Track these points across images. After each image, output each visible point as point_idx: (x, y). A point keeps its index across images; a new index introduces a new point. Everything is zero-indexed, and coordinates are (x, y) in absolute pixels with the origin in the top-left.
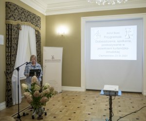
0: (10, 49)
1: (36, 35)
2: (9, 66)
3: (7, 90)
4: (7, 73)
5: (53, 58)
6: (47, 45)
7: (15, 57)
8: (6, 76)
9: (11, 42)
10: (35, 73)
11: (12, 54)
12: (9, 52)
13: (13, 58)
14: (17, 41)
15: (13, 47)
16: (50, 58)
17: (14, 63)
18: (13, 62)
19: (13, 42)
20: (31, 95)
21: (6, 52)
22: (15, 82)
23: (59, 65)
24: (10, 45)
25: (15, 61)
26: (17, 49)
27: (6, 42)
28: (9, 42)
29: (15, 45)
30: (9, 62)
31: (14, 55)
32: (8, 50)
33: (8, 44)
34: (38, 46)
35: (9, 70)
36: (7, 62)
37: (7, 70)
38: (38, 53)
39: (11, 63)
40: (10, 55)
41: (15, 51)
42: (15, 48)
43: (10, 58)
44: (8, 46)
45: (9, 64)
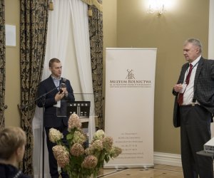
0: (28, 55)
1: (90, 19)
2: (27, 94)
8: (21, 115)
9: (31, 40)
11: (34, 66)
12: (27, 63)
13: (35, 76)
14: (45, 38)
15: (36, 51)
16: (123, 76)
18: (34, 85)
19: (35, 40)
20: (66, 153)
21: (22, 63)
24: (28, 45)
26: (43, 55)
27: (21, 40)
28: (26, 40)
29: (40, 47)
30: (27, 85)
31: (38, 68)
32: (26, 57)
33: (26, 44)
34: (94, 46)
35: (26, 102)
36: (23, 85)
37: (22, 101)
38: (95, 64)
39: (30, 87)
40: (30, 69)
41: (39, 60)
42: (39, 53)
43: (28, 75)
44: (24, 49)
45: (26, 88)
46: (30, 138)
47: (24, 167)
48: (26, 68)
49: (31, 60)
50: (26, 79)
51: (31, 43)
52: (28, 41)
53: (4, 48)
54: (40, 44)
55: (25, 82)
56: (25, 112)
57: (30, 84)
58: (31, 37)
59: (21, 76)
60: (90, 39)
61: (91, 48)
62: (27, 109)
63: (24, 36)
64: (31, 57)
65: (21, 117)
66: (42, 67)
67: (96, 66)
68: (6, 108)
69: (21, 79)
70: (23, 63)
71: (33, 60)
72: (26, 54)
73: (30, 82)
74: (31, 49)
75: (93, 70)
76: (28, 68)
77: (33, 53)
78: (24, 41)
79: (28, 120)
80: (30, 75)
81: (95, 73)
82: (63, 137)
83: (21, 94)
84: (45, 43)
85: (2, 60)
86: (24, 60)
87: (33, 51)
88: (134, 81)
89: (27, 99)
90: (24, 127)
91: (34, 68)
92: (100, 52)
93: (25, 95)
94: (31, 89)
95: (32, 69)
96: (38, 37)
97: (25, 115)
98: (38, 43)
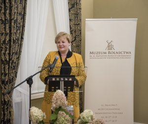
2: (7, 67)
3: (2, 121)
5: (110, 46)
6: (97, 14)
7: (21, 46)
9: (11, 10)
10: (62, 84)
11: (14, 37)
12: (6, 34)
13: (15, 48)
14: (25, 8)
15: (16, 21)
16: (103, 48)
17: (18, 58)
18: (14, 58)
19: (14, 10)
22: (20, 104)
23: (128, 66)
24: (8, 16)
26: (24, 26)
28: (5, 10)
29: (19, 17)
30: (7, 57)
31: (18, 39)
32: (5, 28)
34: (73, 17)
35: (5, 75)
36: (3, 57)
37: (2, 74)
38: (74, 35)
39: (10, 60)
40: (10, 40)
41: (18, 31)
42: (19, 23)
43: (8, 47)
44: (3, 19)
45: (6, 60)
46: (10, 112)
48: (5, 40)
49: (10, 31)
50: (6, 51)
51: (10, 14)
52: (8, 11)
54: (20, 14)
55: (5, 54)
56: (5, 85)
57: (9, 56)
58: (11, 7)
60: (69, 11)
61: (70, 20)
62: (7, 82)
64: (10, 28)
66: (22, 38)
67: (75, 37)
71: (12, 32)
72: (5, 25)
73: (9, 54)
74: (11, 20)
76: (8, 39)
77: (13, 24)
78: (3, 11)
79: (8, 93)
80: (10, 47)
81: (74, 44)
82: (45, 118)
83: (1, 66)
84: (25, 13)
86: (4, 31)
87: (13, 21)
88: (114, 53)
89: (7, 72)
90: (4, 100)
91: (13, 39)
92: (79, 24)
93: (4, 68)
94: (11, 61)
95: (12, 40)
96: (17, 7)
97: (5, 88)
98: (17, 13)
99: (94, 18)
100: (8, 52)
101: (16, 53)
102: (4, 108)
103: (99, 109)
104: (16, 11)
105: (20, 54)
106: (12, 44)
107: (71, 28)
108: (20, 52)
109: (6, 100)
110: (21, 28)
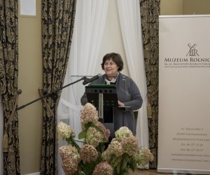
2: (50, 76)
3: (43, 140)
4: (45, 93)
8: (43, 102)
9: (55, 8)
10: (101, 97)
11: (58, 40)
12: (49, 37)
13: (60, 53)
15: (61, 21)
16: (183, 53)
17: (65, 66)
18: (59, 65)
20: (76, 156)
24: (51, 15)
25: (65, 60)
28: (49, 7)
29: (66, 16)
30: (50, 65)
31: (64, 43)
32: (48, 29)
33: (48, 12)
34: (146, 14)
35: (48, 85)
36: (45, 64)
37: (44, 84)
38: (147, 37)
39: (53, 67)
40: (54, 43)
41: (65, 33)
42: (66, 23)
43: (51, 52)
44: (46, 19)
45: (49, 68)
47: (46, 167)
48: (48, 43)
50: (48, 57)
51: (54, 12)
52: (51, 9)
53: (16, 17)
54: (67, 12)
55: (47, 60)
56: (47, 98)
57: (53, 63)
58: (55, 4)
59: (43, 53)
60: (141, 5)
61: (142, 17)
63: (46, 3)
64: (54, 29)
65: (43, 104)
66: (70, 41)
67: (149, 39)
68: (20, 93)
69: (43, 56)
70: (45, 36)
71: (57, 33)
72: (48, 25)
73: (53, 60)
74: (55, 19)
75: (144, 45)
76: (51, 43)
77: (57, 24)
78: (46, 9)
79: (51, 108)
80: (54, 52)
81: (147, 49)
83: (43, 75)
84: (74, 11)
85: (13, 33)
86: (46, 33)
87: (58, 21)
88: (198, 60)
89: (50, 82)
90: (47, 116)
91: (58, 43)
92: (155, 22)
93: (47, 77)
94: (55, 69)
95: (56, 44)
96: (63, 4)
97: (48, 102)
98: (64, 10)
99: (183, 14)
100: (50, 58)
101: (62, 60)
102: (46, 125)
103: (178, 134)
104: (61, 8)
105: (66, 61)
106: (56, 48)
107: (142, 28)
108: (67, 58)
109: (49, 116)
110: (69, 29)
